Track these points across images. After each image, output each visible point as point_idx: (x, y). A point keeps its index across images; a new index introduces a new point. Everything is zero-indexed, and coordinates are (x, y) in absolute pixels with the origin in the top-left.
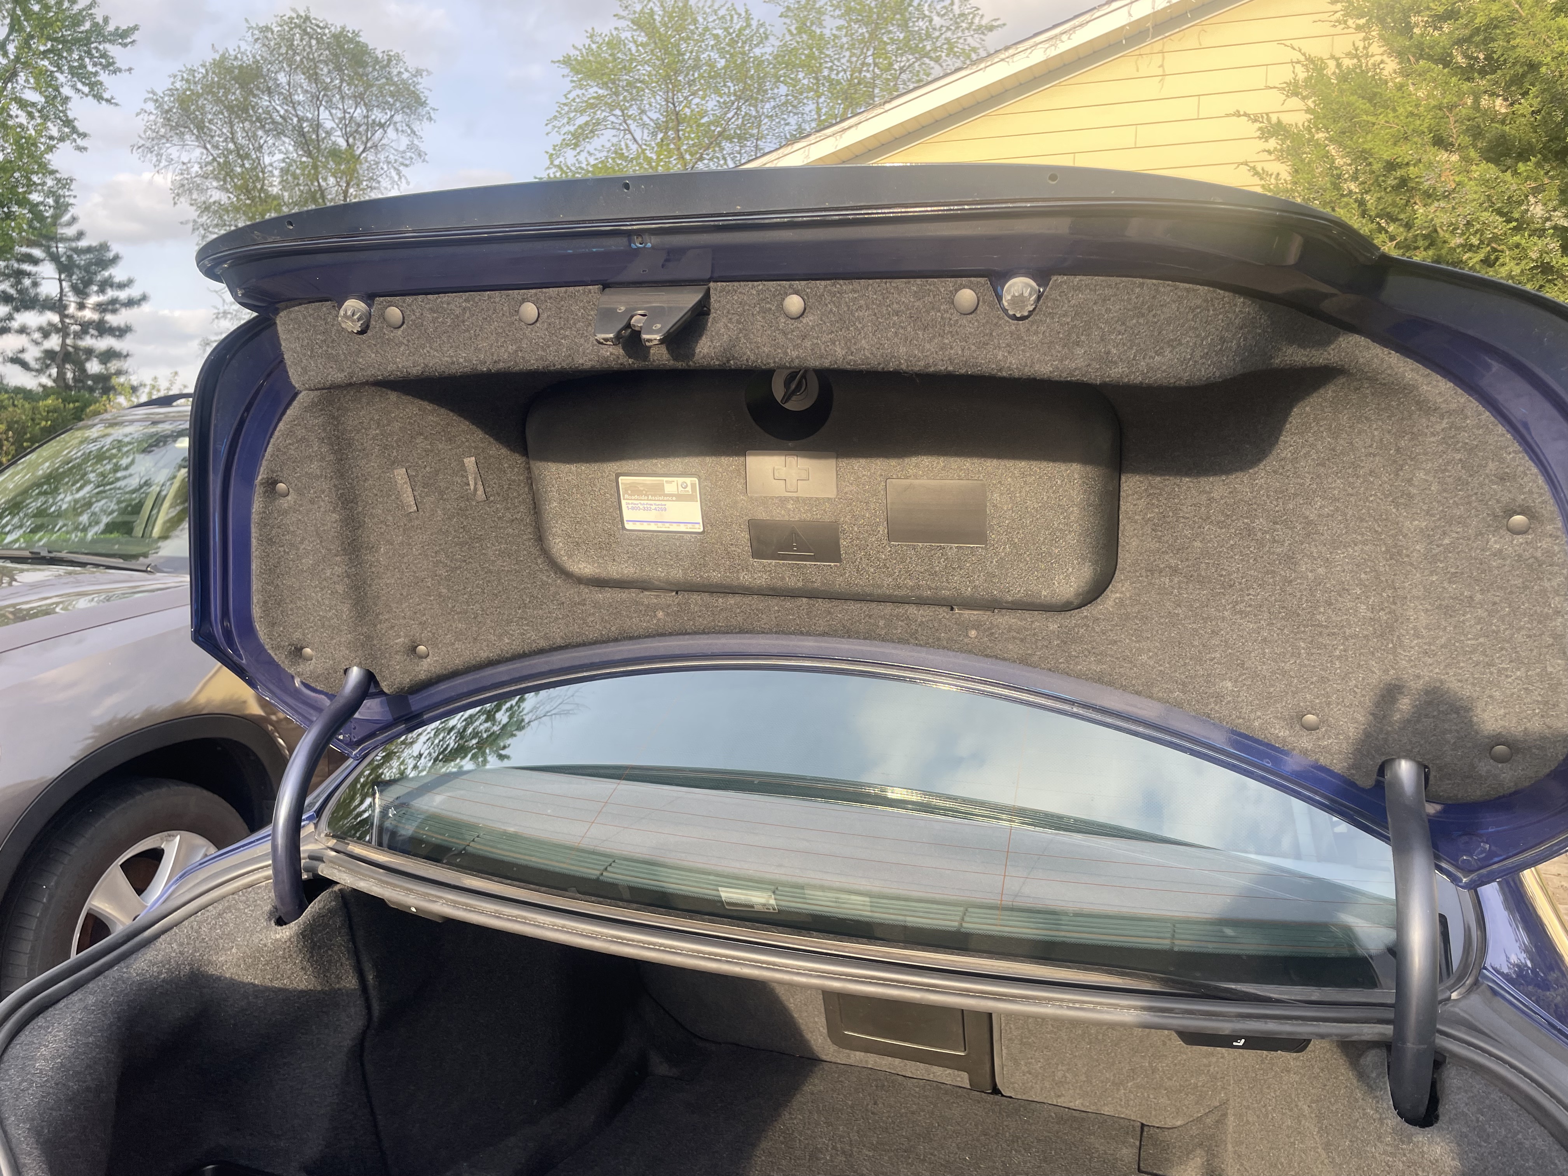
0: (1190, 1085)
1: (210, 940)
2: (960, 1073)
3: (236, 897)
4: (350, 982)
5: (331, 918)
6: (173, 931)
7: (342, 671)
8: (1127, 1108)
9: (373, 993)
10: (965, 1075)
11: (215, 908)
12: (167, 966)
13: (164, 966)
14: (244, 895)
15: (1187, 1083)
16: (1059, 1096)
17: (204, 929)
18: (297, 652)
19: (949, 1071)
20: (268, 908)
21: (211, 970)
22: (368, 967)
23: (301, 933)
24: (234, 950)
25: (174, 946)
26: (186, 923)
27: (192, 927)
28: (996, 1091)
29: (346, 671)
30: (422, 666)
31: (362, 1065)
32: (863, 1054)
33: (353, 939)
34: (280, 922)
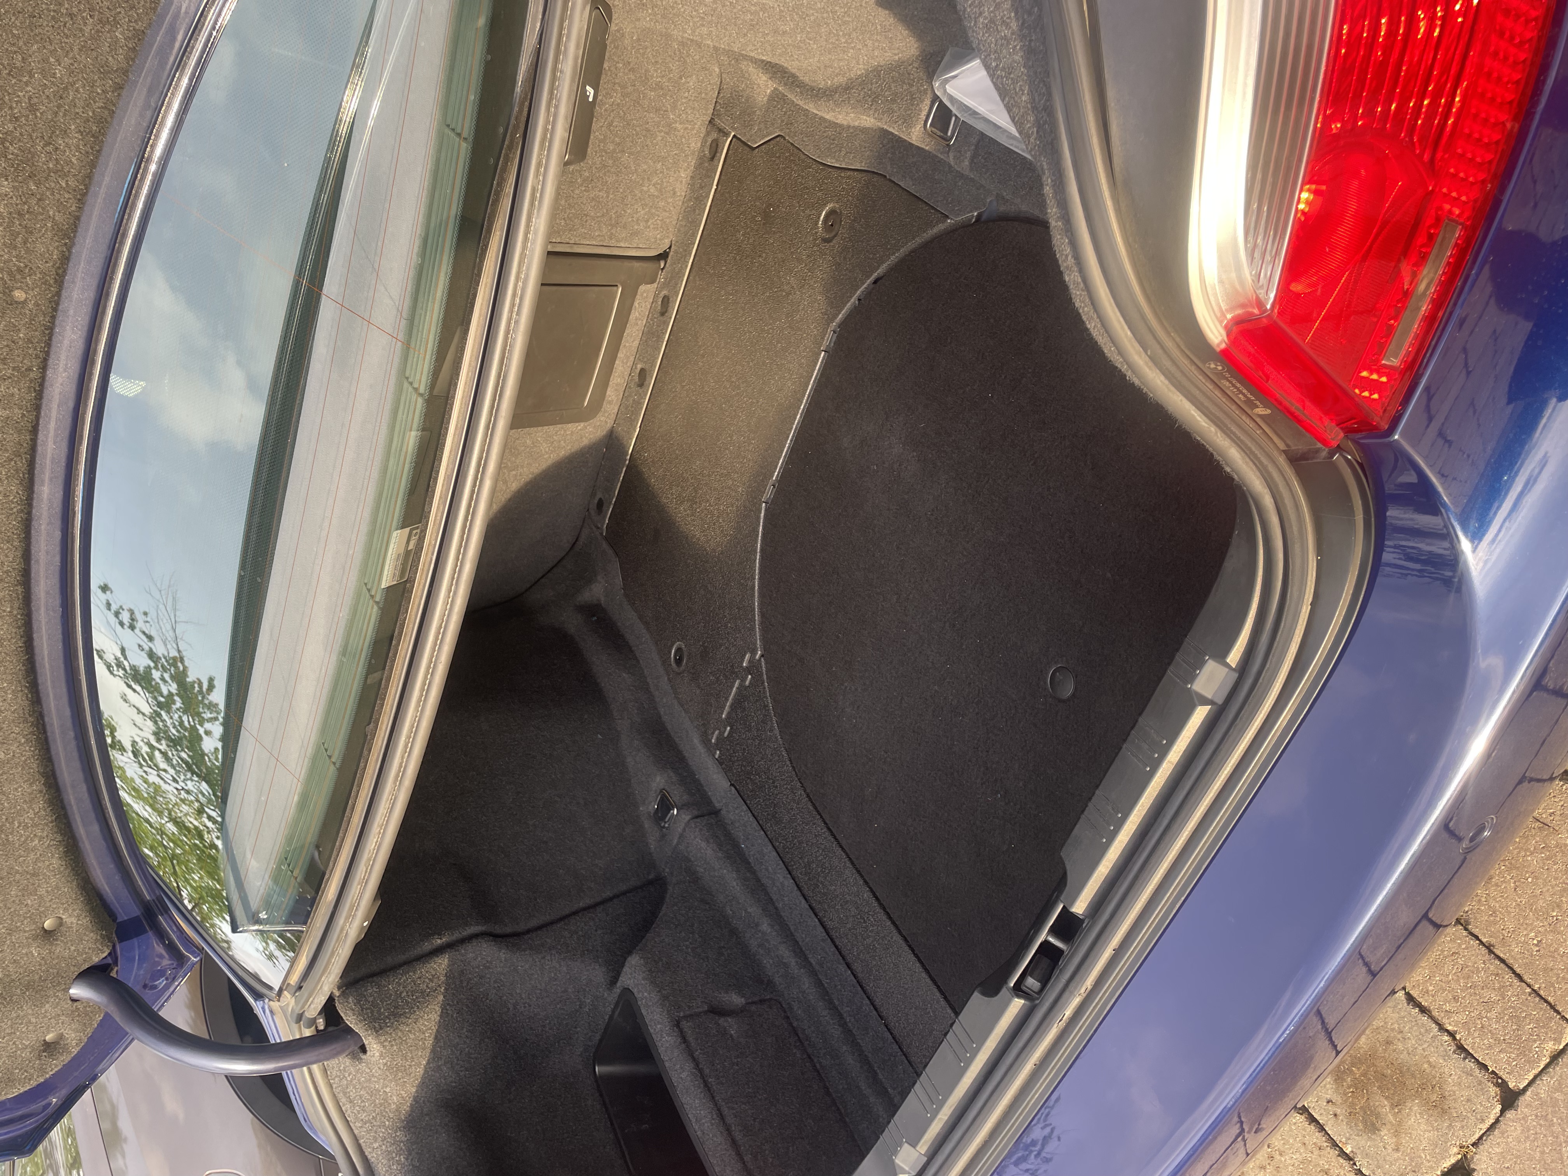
0: (679, 50)
1: (374, 1111)
2: (639, 293)
3: (334, 1086)
4: (441, 964)
5: (366, 1000)
6: (363, 1145)
7: (76, 1004)
8: (695, 124)
9: (457, 935)
10: (642, 288)
11: (344, 1105)
12: (394, 1155)
13: (393, 1158)
14: (334, 1079)
15: (678, 53)
16: (674, 193)
17: (363, 1116)
18: (49, 1048)
19: (636, 304)
20: (348, 1061)
21: (406, 1107)
22: (427, 946)
23: (377, 1032)
24: (388, 1090)
25: (376, 1145)
26: (356, 1132)
27: (361, 1127)
28: (664, 256)
29: (74, 1000)
30: (72, 923)
31: (528, 931)
32: (609, 389)
33: (394, 968)
34: (363, 1049)
